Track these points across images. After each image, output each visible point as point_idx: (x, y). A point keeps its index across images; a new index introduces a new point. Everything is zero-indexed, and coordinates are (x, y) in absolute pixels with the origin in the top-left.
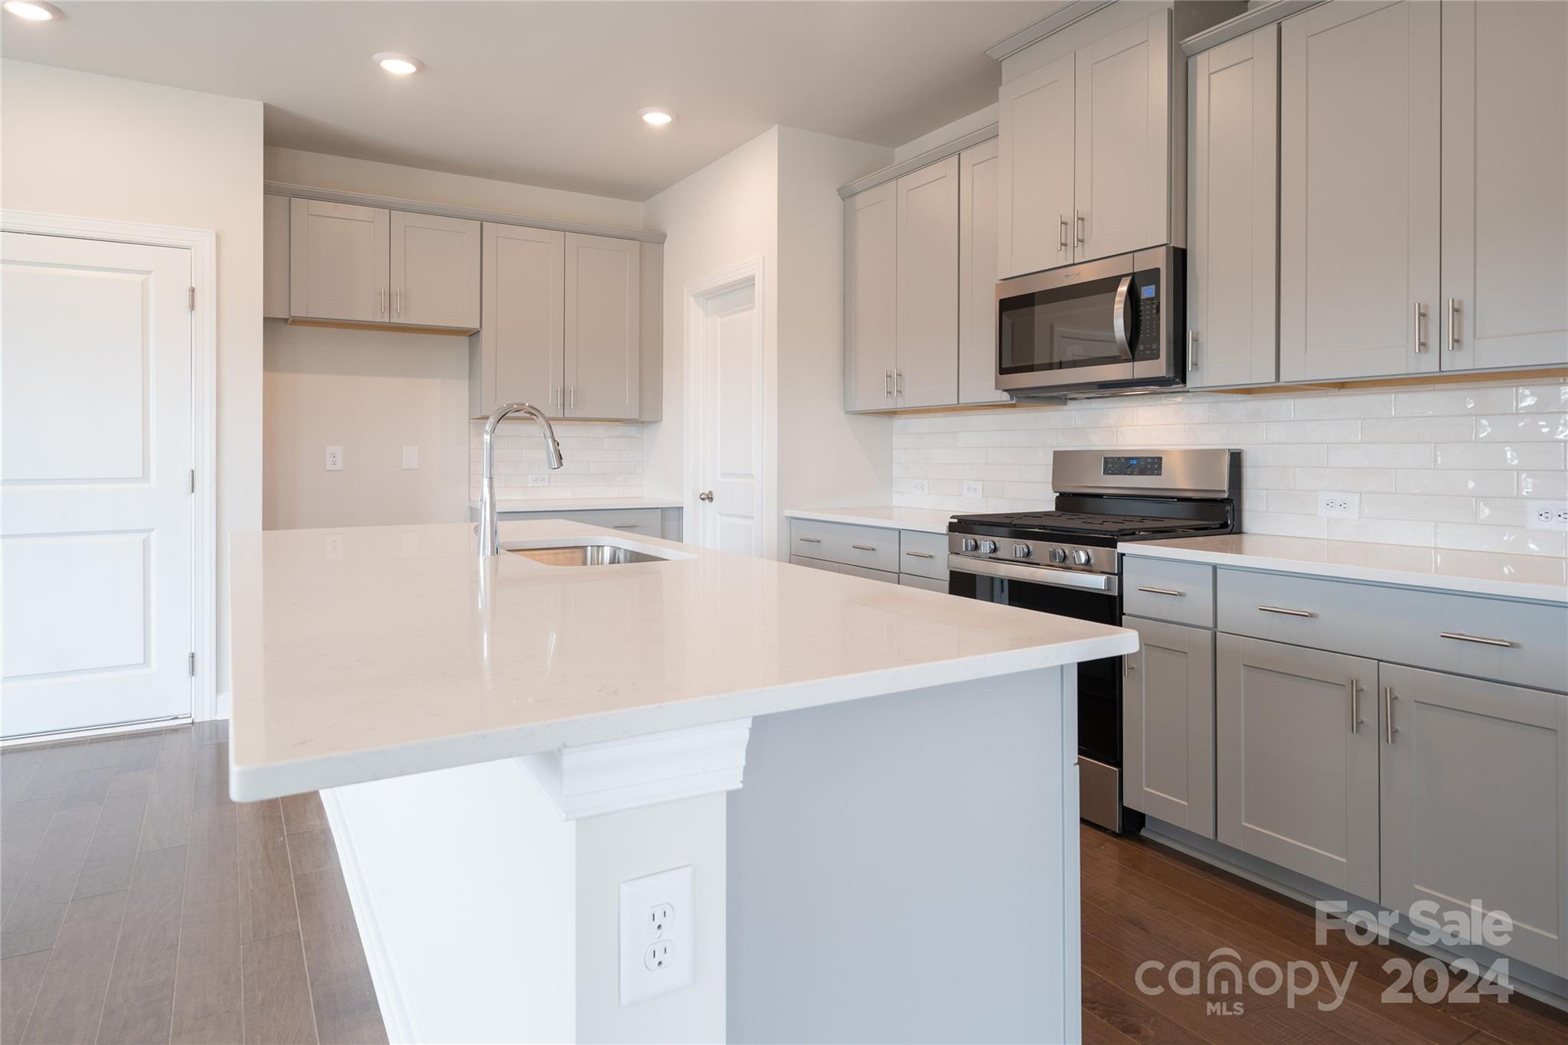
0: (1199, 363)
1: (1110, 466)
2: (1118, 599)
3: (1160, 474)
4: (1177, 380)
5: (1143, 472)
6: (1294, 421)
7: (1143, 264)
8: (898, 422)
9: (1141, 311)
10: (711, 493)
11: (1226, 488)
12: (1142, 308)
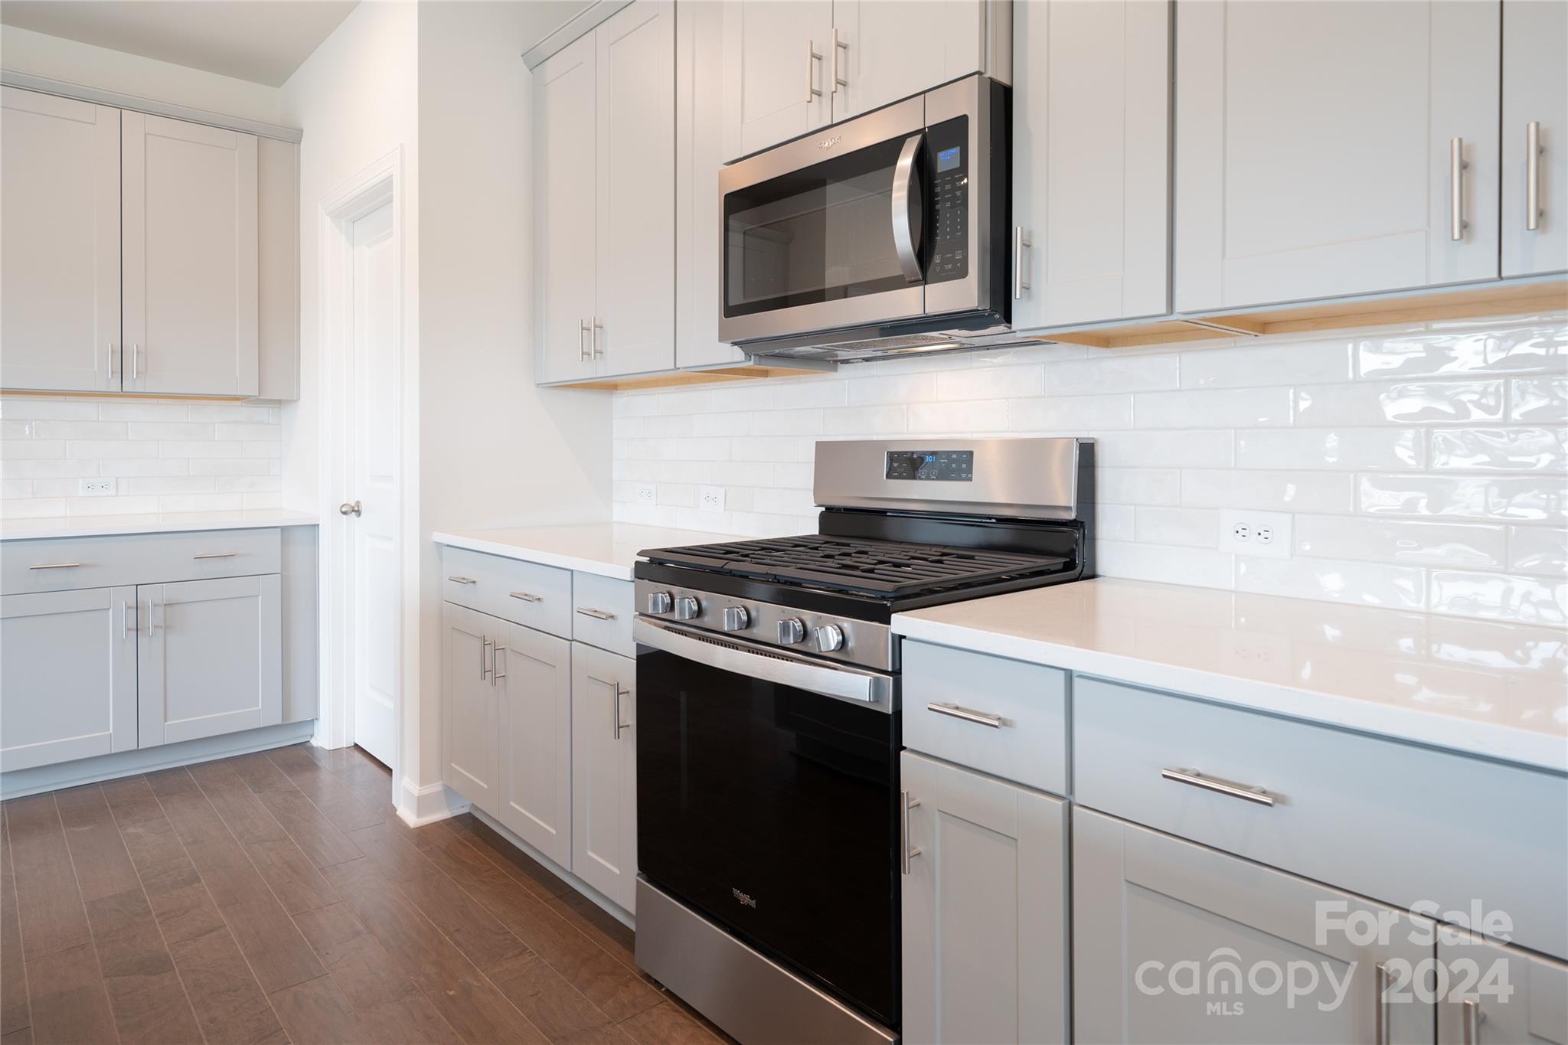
0: (1033, 287)
1: (896, 465)
2: (892, 719)
3: (970, 479)
4: (997, 316)
5: (944, 475)
6: (1180, 390)
7: (939, 113)
8: (621, 401)
9: (937, 195)
10: (358, 503)
11: (1072, 502)
12: (938, 190)
